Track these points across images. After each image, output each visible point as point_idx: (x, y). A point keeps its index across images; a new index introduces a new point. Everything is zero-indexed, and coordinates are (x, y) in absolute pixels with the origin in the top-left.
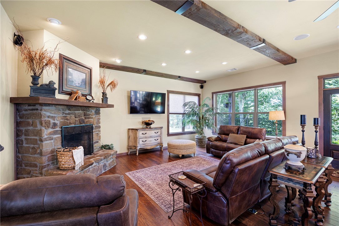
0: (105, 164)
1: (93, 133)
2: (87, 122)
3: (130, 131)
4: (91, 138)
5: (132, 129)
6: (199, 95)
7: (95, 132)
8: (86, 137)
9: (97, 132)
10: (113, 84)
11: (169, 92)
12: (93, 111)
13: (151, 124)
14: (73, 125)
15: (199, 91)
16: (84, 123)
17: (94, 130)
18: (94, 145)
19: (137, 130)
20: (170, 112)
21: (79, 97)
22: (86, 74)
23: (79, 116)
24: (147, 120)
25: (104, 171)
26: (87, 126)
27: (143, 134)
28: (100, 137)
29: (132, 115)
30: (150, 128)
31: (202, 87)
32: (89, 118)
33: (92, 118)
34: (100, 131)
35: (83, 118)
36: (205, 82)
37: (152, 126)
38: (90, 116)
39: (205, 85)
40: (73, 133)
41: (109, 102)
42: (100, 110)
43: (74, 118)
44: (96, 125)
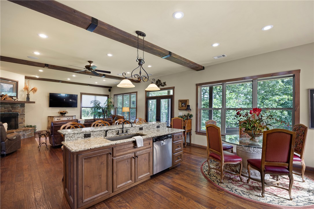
0: (24, 134)
1: (19, 118)
2: (13, 111)
3: (49, 117)
4: (17, 120)
5: (50, 117)
6: (108, 96)
7: (20, 117)
8: (13, 120)
9: (22, 118)
10: (34, 90)
11: (82, 94)
12: (19, 105)
13: (65, 113)
14: (3, 113)
15: (108, 93)
16: (11, 112)
17: (19, 116)
18: (19, 125)
19: (53, 117)
20: (83, 106)
21: (7, 98)
22: (13, 85)
23: (8, 108)
24: (62, 111)
25: (23, 138)
26: (13, 113)
27: (58, 119)
28: (24, 120)
29: (51, 108)
30: (65, 116)
31: (110, 91)
32: (15, 109)
33: (18, 109)
34: (24, 117)
35: (11, 109)
36: (111, 87)
37: (66, 115)
38: (16, 108)
39: (112, 89)
40: (3, 117)
41: (31, 100)
42: (25, 105)
43: (4, 109)
44: (21, 113)
